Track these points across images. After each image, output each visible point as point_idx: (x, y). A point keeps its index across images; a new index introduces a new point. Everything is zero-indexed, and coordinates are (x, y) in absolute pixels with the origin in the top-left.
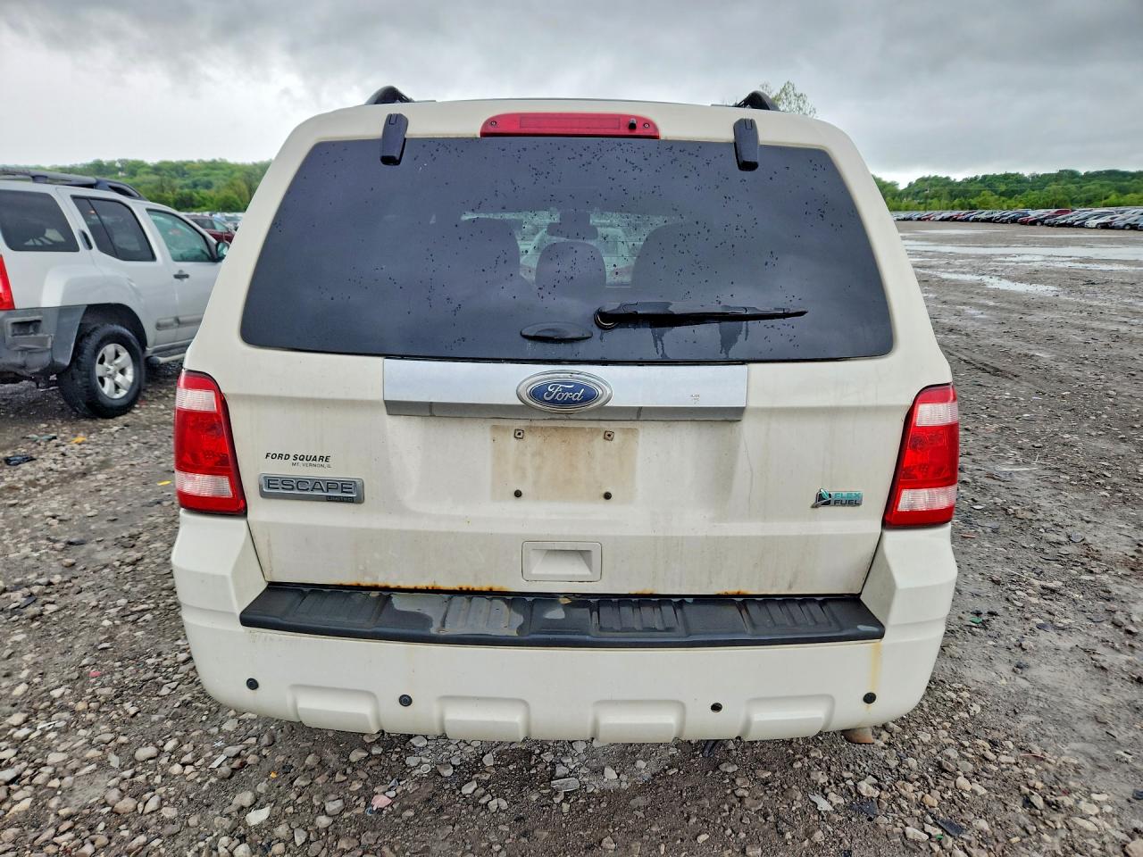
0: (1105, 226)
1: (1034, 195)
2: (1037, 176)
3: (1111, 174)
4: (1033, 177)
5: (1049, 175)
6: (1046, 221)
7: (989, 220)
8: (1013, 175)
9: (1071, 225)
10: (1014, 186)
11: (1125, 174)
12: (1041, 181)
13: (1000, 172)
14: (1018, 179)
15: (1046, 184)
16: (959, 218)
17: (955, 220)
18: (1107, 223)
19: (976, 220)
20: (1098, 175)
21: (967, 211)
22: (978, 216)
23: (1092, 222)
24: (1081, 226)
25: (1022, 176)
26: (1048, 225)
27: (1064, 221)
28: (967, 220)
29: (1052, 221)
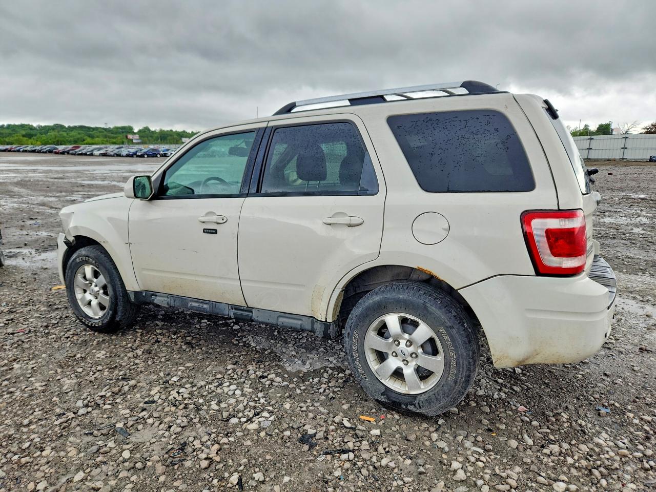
0: (104, 155)
1: (44, 137)
2: (41, 126)
3: (82, 127)
4: (39, 127)
5: (48, 126)
6: (70, 152)
7: (34, 151)
8: (26, 125)
9: (85, 154)
10: (29, 131)
11: (89, 128)
12: (46, 130)
13: (18, 123)
14: (31, 128)
15: (48, 131)
16: (13, 150)
17: (10, 151)
18: (104, 153)
19: (25, 151)
20: (75, 128)
21: (17, 146)
22: (26, 149)
23: (96, 153)
24: (92, 155)
25: (32, 126)
26: (72, 154)
27: (80, 152)
28: (19, 151)
29: (73, 152)
